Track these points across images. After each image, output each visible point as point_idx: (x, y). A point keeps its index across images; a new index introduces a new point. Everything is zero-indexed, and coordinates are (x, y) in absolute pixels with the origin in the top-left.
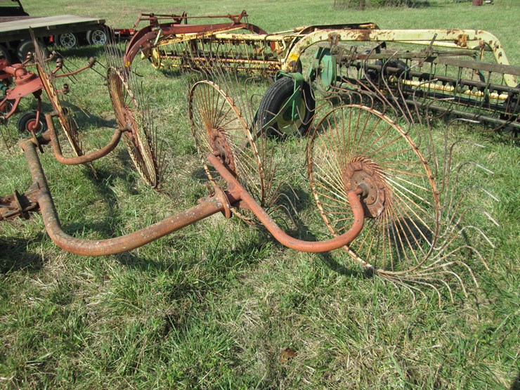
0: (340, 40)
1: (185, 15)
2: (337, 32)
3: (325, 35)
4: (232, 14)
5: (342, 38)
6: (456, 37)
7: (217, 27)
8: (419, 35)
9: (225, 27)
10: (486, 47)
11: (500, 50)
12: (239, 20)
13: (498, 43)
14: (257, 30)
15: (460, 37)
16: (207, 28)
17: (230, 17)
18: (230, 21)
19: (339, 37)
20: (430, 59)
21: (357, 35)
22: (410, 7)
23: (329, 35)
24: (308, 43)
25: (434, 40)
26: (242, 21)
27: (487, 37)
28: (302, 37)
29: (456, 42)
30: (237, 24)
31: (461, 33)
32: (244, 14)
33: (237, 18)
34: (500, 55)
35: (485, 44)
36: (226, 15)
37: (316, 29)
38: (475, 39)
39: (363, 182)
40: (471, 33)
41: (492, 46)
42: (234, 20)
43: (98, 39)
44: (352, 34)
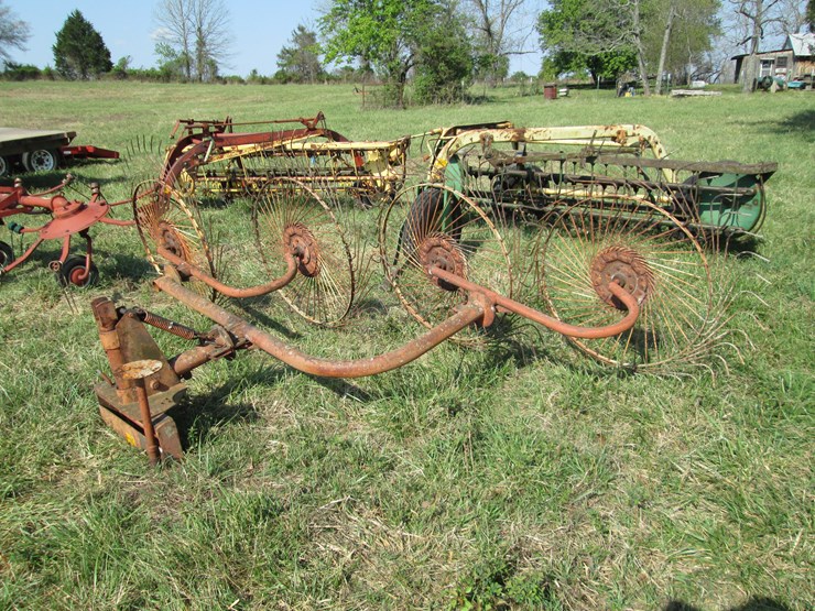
0: (493, 142)
1: (229, 121)
2: (489, 132)
3: (476, 136)
4: (306, 117)
5: (495, 139)
6: (614, 133)
7: (287, 135)
8: (576, 133)
9: (299, 134)
10: (645, 143)
11: (659, 146)
12: (314, 125)
13: (657, 139)
14: (336, 137)
15: (619, 133)
16: (272, 137)
17: (303, 122)
18: (304, 127)
19: (491, 138)
20: (591, 160)
21: (511, 136)
22: (469, 103)
23: (481, 136)
24: (457, 146)
25: (594, 138)
26: (319, 125)
27: (645, 132)
28: (448, 140)
29: (614, 139)
30: (312, 130)
31: (618, 128)
32: (321, 117)
33: (311, 122)
34: (660, 151)
35: (645, 140)
36: (297, 118)
37: (458, 131)
38: (634, 135)
39: (619, 273)
40: (628, 128)
41: (651, 141)
42: (307, 125)
43: (41, 162)
44: (506, 134)
